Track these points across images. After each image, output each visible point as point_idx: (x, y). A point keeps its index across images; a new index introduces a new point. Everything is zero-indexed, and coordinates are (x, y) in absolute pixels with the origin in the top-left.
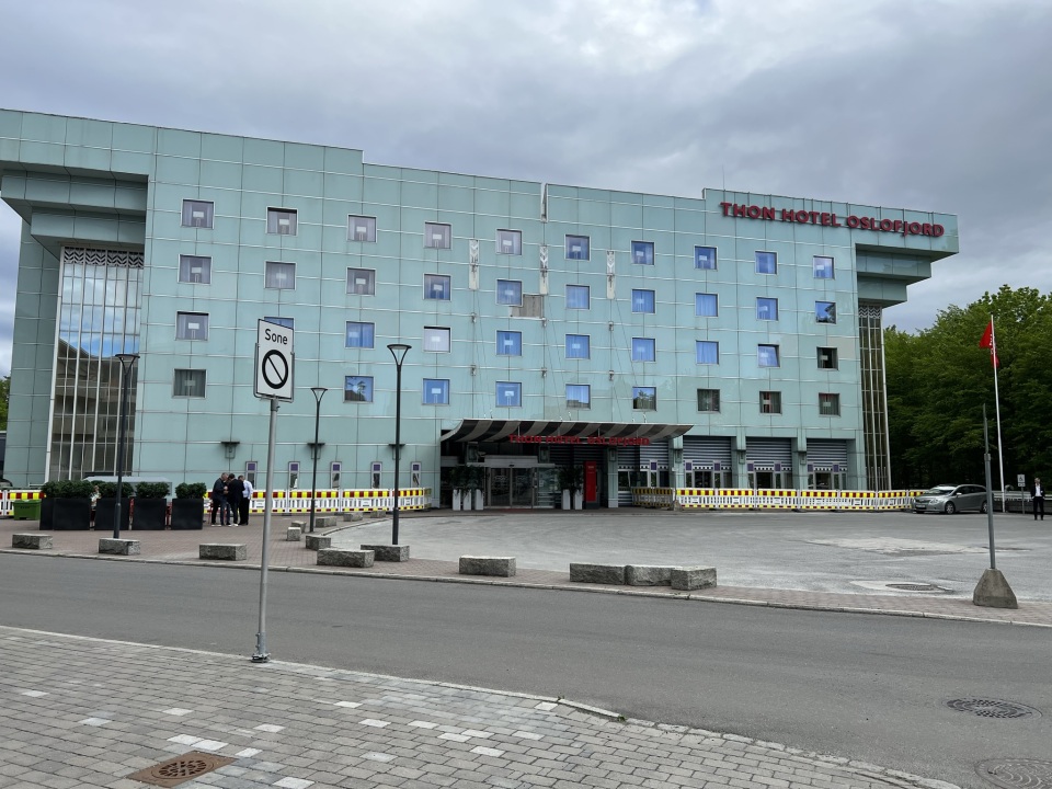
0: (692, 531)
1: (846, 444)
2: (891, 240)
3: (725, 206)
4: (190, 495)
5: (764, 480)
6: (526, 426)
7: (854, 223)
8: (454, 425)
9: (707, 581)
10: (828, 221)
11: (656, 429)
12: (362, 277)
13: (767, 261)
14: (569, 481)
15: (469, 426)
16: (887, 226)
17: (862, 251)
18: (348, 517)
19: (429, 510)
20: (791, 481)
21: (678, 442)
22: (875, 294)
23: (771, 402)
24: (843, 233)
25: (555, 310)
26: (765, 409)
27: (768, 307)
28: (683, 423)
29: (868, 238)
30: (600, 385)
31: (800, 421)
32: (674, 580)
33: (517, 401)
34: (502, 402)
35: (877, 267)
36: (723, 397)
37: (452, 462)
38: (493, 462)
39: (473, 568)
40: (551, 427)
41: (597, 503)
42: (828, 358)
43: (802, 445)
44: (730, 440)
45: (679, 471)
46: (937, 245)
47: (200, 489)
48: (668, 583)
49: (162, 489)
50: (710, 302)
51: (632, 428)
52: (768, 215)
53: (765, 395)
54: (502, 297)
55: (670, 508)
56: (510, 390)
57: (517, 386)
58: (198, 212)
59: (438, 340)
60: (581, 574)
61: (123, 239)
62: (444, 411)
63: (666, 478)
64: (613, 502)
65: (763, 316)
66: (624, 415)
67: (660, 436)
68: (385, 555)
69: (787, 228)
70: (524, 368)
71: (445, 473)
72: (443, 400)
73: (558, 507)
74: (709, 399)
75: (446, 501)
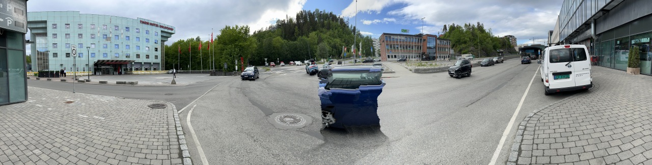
0: (135, 77)
1: (159, 63)
2: (166, 30)
3: (141, 21)
4: (57, 72)
5: (146, 69)
6: (108, 61)
7: (161, 27)
8: (96, 61)
9: (137, 83)
10: (157, 26)
11: (130, 61)
12: (80, 35)
13: (147, 32)
14: (116, 70)
15: (99, 61)
16: (166, 28)
17: (162, 31)
18: (80, 76)
19: (92, 75)
20: (150, 69)
21: (133, 63)
22: (164, 39)
23: (148, 57)
24: (159, 28)
25: (113, 40)
26: (147, 58)
27: (148, 40)
28: (134, 60)
29: (163, 30)
30: (121, 54)
31: (152, 60)
32: (132, 83)
33: (107, 57)
34: (104, 57)
35: (165, 35)
36: (140, 56)
37: (96, 67)
38: (103, 67)
39: (101, 82)
40: (112, 61)
41: (120, 74)
42: (156, 50)
43: (152, 64)
44: (141, 63)
45: (133, 68)
46: (172, 32)
47: (58, 72)
48: (131, 84)
49: (53, 72)
50: (138, 39)
51: (126, 61)
52: (148, 23)
53: (147, 55)
54: (104, 38)
55: (132, 74)
56: (105, 54)
57: (106, 54)
58: (55, 26)
59: (93, 46)
60: (118, 83)
61: (44, 32)
62: (94, 59)
63: (131, 69)
64: (123, 73)
65: (147, 42)
66: (125, 59)
67: (130, 62)
68: (88, 81)
69: (151, 26)
70: (108, 51)
71: (95, 69)
72: (94, 57)
73: (114, 74)
74: (138, 56)
75: (95, 74)
